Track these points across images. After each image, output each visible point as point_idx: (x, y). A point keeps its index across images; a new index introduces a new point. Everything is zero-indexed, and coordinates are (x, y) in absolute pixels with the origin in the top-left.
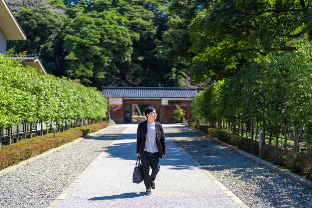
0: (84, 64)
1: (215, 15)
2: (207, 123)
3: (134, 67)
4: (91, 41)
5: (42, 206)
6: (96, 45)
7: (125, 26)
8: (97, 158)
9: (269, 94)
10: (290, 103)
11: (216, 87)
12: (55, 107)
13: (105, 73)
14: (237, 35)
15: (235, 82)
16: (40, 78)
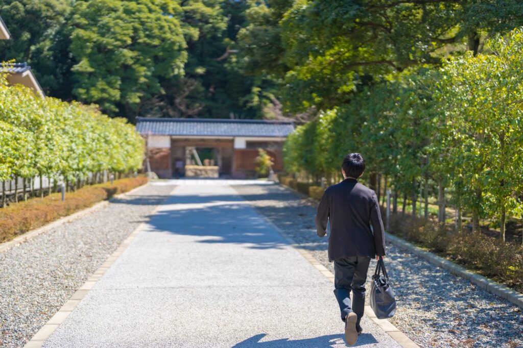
0: (105, 79)
1: (321, 7)
2: (308, 178)
3: (188, 84)
4: (117, 40)
5: (60, 298)
6: (126, 47)
7: (174, 16)
8: (135, 232)
9: (403, 134)
10: (432, 148)
11: (323, 120)
12: (63, 151)
13: (141, 95)
14: (356, 37)
15: (352, 114)
16: (38, 104)
